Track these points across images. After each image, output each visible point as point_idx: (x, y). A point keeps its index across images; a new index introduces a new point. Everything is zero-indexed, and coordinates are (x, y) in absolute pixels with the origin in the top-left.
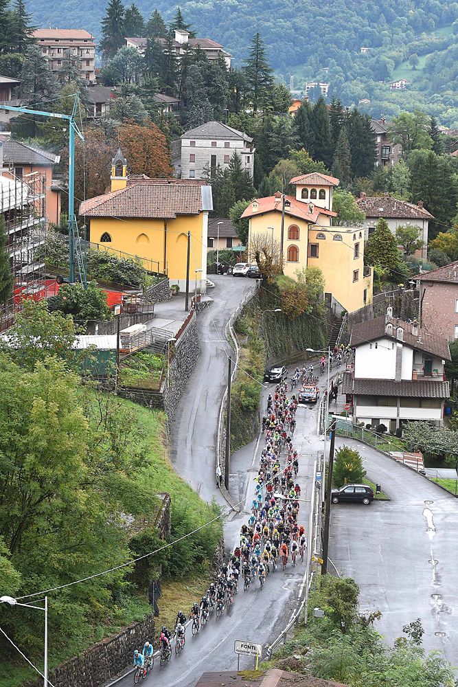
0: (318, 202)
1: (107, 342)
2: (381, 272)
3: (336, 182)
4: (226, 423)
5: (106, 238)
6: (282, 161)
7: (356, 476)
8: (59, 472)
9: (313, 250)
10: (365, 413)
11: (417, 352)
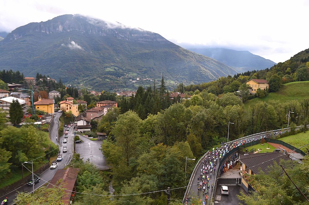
0: (71, 101)
1: (40, 123)
2: (81, 111)
3: (73, 98)
4: (58, 133)
5: (38, 108)
6: (65, 96)
7: (78, 139)
8: (33, 143)
9: (70, 108)
10: (79, 130)
11: (86, 121)
